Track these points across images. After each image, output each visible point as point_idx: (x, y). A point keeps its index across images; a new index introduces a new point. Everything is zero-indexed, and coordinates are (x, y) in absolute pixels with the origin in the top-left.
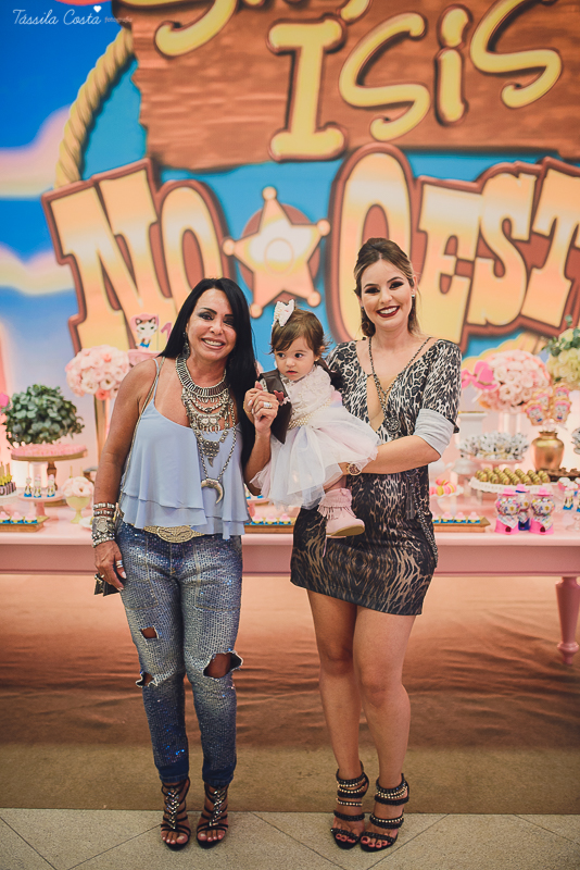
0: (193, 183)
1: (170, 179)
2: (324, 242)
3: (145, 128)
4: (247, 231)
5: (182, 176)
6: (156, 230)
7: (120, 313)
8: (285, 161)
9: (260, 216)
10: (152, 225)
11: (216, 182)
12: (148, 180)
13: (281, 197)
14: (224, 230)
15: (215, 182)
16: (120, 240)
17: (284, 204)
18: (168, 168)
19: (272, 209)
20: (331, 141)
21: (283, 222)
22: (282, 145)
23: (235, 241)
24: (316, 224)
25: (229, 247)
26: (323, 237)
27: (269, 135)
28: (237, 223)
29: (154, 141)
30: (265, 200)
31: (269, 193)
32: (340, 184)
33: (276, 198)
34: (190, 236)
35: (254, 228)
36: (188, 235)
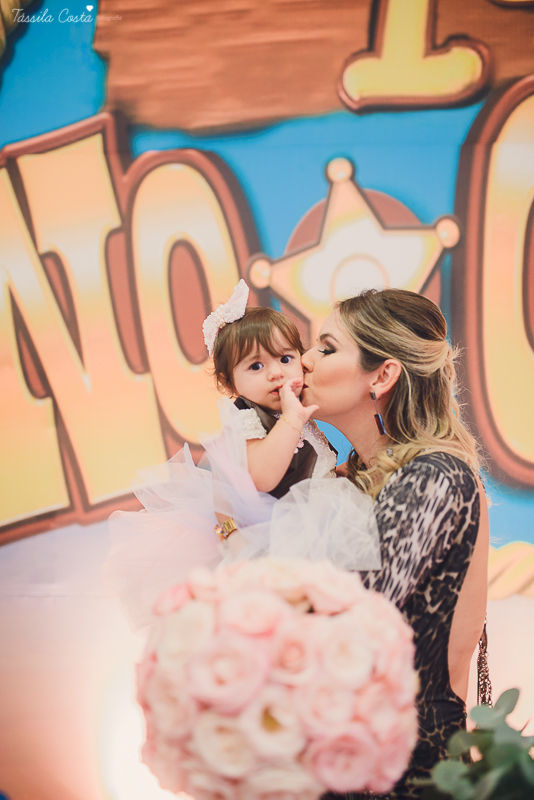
0: (192, 153)
1: (147, 148)
2: (448, 259)
3: (104, 58)
4: (294, 243)
5: (171, 142)
6: (120, 243)
7: (48, 402)
8: (370, 108)
9: (324, 209)
10: (112, 233)
11: (236, 153)
12: (106, 152)
13: (360, 178)
14: (251, 240)
15: (233, 152)
16: (50, 263)
17: (367, 190)
18: (147, 128)
19: (345, 198)
20: (460, 69)
21: (369, 222)
22: (364, 80)
23: (272, 263)
24: (434, 227)
25: (261, 273)
26: (445, 251)
27: (338, 63)
28: (275, 228)
29: (119, 80)
30: (330, 183)
31: (340, 170)
32: (479, 150)
33: (353, 178)
34: (184, 253)
35: (311, 235)
36: (181, 251)
